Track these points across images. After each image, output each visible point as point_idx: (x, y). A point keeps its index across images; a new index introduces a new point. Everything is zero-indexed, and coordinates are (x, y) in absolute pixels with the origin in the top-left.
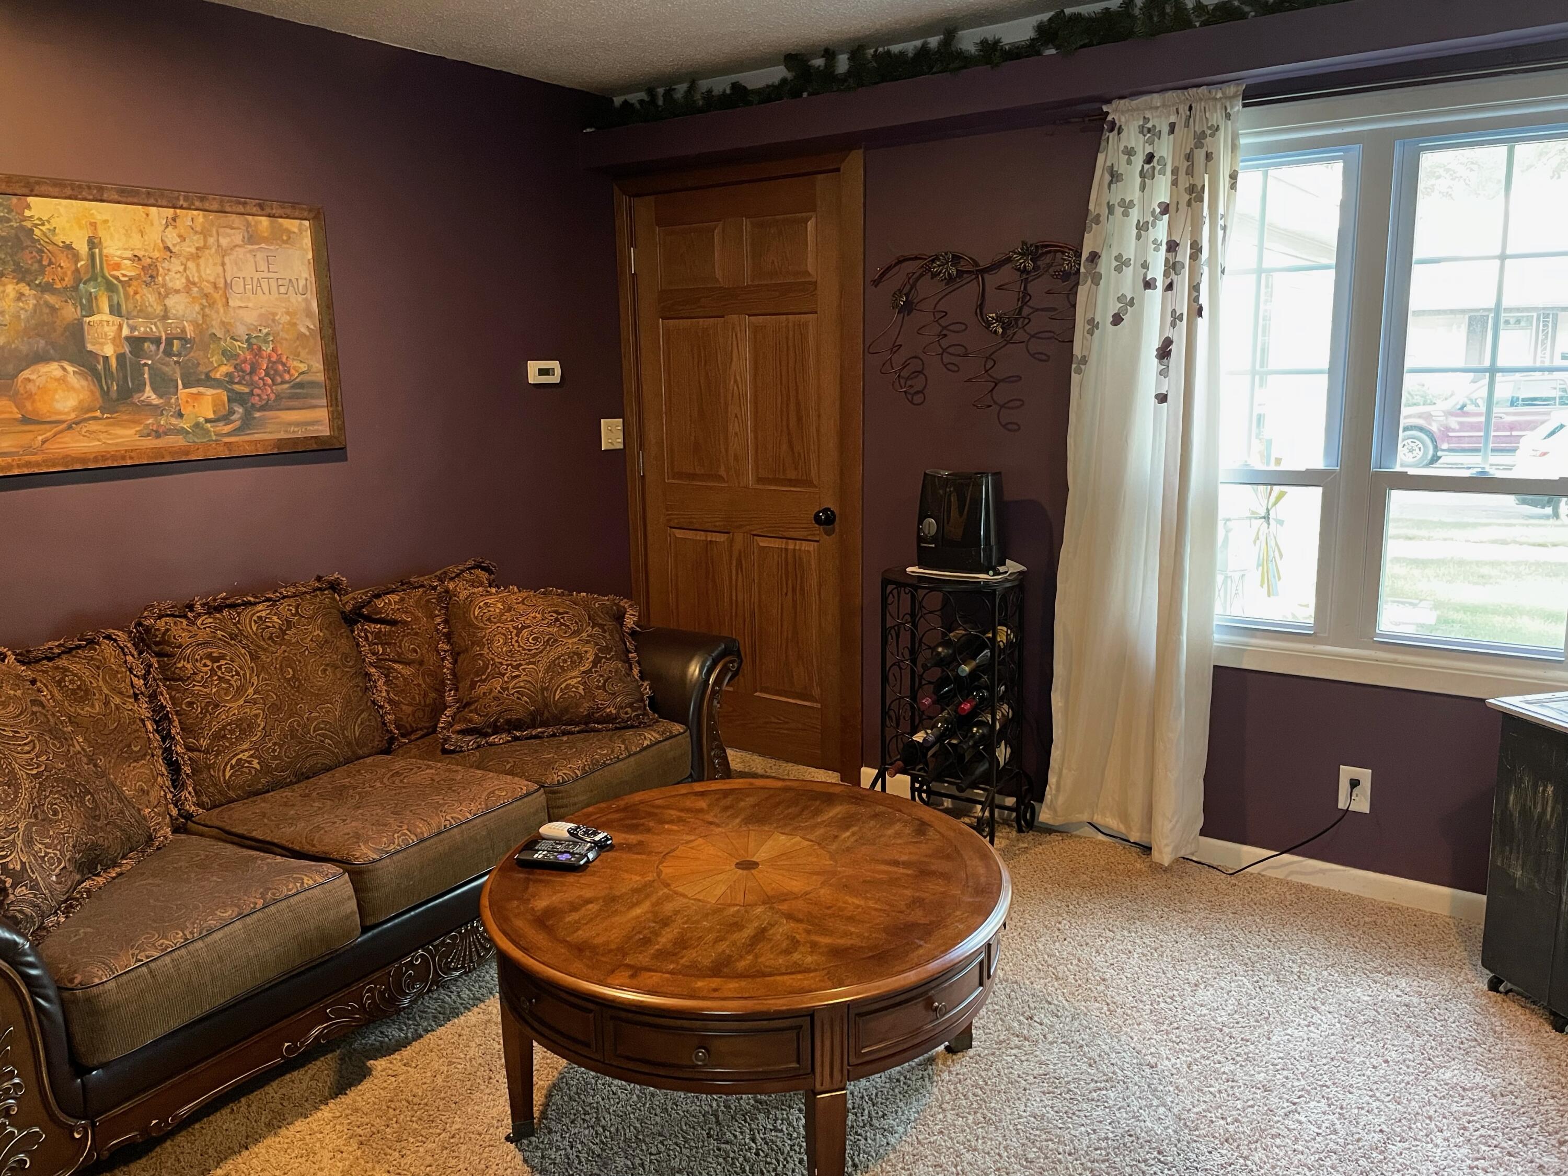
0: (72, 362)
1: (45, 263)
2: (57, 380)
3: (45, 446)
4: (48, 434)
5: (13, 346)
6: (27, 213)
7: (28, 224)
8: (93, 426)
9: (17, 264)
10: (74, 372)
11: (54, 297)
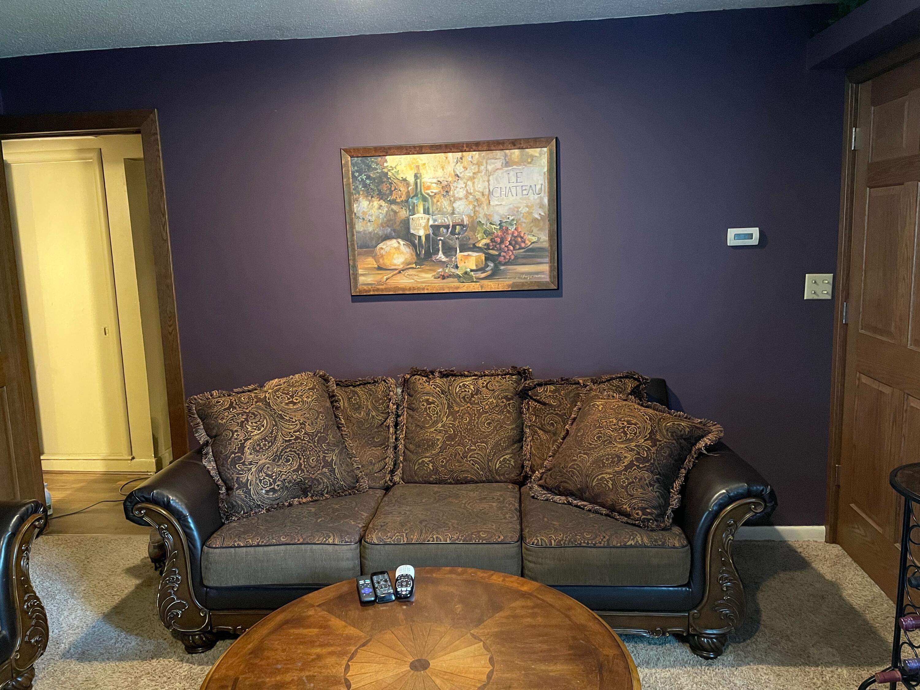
0: (403, 239)
1: (393, 189)
2: (395, 248)
3: (388, 281)
4: (389, 276)
5: (376, 232)
6: (385, 164)
7: (385, 170)
8: (411, 272)
9: (379, 191)
10: (404, 244)
11: (396, 206)
